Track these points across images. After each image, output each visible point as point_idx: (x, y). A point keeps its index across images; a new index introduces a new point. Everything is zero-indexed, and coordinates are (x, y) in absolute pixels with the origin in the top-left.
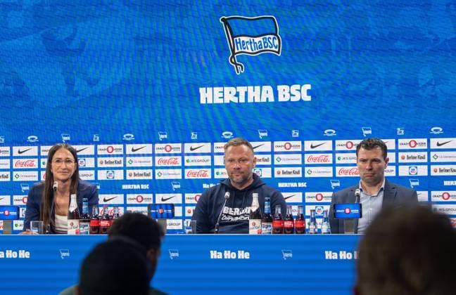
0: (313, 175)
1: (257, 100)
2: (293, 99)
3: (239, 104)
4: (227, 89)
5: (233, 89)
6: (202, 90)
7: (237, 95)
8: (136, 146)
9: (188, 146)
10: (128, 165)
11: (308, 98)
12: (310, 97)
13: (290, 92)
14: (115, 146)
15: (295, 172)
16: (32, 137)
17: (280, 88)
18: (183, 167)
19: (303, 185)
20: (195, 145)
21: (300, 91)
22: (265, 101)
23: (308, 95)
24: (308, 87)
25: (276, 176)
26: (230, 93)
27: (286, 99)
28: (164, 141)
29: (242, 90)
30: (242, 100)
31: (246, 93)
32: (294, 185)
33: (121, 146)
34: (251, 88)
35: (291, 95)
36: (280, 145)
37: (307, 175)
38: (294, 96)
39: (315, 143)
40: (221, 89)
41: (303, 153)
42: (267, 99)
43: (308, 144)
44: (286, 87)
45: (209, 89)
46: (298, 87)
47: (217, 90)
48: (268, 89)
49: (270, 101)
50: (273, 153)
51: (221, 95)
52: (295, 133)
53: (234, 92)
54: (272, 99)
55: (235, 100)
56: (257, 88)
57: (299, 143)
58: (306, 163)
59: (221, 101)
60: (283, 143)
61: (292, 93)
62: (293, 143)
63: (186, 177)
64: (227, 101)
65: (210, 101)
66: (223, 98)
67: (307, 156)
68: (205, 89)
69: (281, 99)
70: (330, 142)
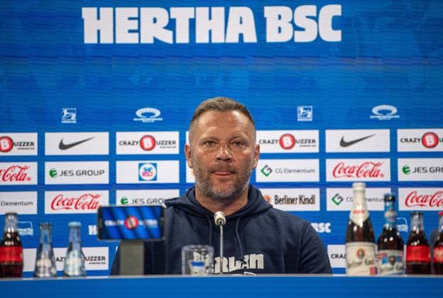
0: (344, 207)
1: (218, 38)
2: (300, 38)
3: (175, 46)
4: (148, 13)
5: (161, 14)
6: (88, 13)
7: (171, 25)
11: (334, 36)
12: (339, 33)
13: (292, 22)
15: (303, 200)
17: (270, 12)
18: (41, 188)
19: (323, 228)
20: (69, 137)
21: (316, 19)
22: (236, 40)
23: (335, 27)
24: (336, 10)
26: (155, 21)
27: (285, 37)
29: (182, 15)
30: (183, 38)
31: (192, 23)
34: (202, 12)
35: (296, 28)
37: (331, 207)
38: (303, 29)
39: (350, 135)
40: (133, 12)
42: (241, 36)
44: (285, 11)
45: (106, 12)
46: (311, 10)
47: (124, 13)
48: (243, 14)
49: (246, 40)
51: (134, 25)
52: (305, 113)
53: (164, 21)
54: (251, 37)
55: (167, 37)
56: (218, 12)
57: (314, 134)
58: (330, 178)
59: (133, 39)
61: (298, 23)
64: (147, 39)
65: (107, 39)
66: (138, 31)
68: (95, 10)
69: (272, 36)
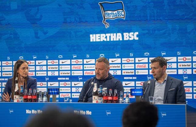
0: (139, 74)
1: (115, 40)
2: (131, 39)
3: (107, 42)
4: (102, 35)
7: (106, 37)
8: (63, 61)
9: (85, 61)
10: (60, 69)
11: (137, 39)
12: (138, 38)
13: (129, 36)
14: (55, 61)
15: (131, 72)
16: (21, 57)
17: (125, 34)
18: (83, 70)
19: (135, 78)
20: (88, 60)
21: (133, 35)
22: (118, 40)
23: (137, 37)
24: (137, 33)
25: (123, 74)
26: (103, 36)
27: (127, 39)
28: (75, 58)
29: (108, 35)
30: (108, 40)
31: (110, 36)
32: (131, 78)
33: (57, 61)
34: (112, 34)
35: (130, 37)
36: (125, 60)
37: (137, 74)
38: (131, 37)
39: (140, 59)
41: (135, 63)
42: (119, 39)
43: (137, 59)
44: (127, 34)
45: (94, 35)
46: (132, 33)
47: (98, 35)
48: (119, 35)
49: (120, 40)
50: (121, 64)
51: (99, 38)
52: (131, 55)
53: (105, 36)
55: (105, 40)
56: (115, 34)
57: (133, 59)
58: (136, 68)
59: (99, 40)
60: (126, 59)
61: (130, 36)
62: (130, 59)
63: (85, 75)
64: (102, 40)
65: (94, 41)
66: (100, 39)
67: (136, 65)
68: (92, 35)
69: (125, 39)
70: (147, 59)
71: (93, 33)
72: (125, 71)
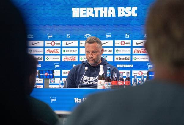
0: (137, 60)
1: (106, 16)
2: (127, 15)
3: (95, 18)
4: (88, 9)
5: (91, 9)
7: (94, 12)
9: (64, 43)
11: (135, 15)
12: (137, 14)
13: (125, 11)
15: (126, 59)
17: (119, 9)
18: (61, 55)
19: (131, 66)
20: (68, 42)
21: (131, 10)
22: (110, 16)
23: (135, 13)
24: (136, 8)
25: (116, 60)
26: (90, 11)
27: (123, 15)
28: (51, 39)
29: (97, 9)
30: (97, 16)
31: (99, 12)
32: (126, 66)
34: (102, 9)
35: (126, 13)
36: (118, 42)
37: (133, 60)
38: (127, 13)
40: (84, 9)
41: (132, 47)
42: (112, 15)
44: (123, 8)
45: (78, 9)
46: (130, 8)
47: (82, 9)
48: (112, 9)
49: (113, 16)
50: (114, 47)
51: (85, 12)
52: (127, 36)
53: (92, 11)
54: (114, 15)
55: (93, 15)
56: (106, 9)
57: (130, 41)
58: (133, 53)
59: (84, 16)
60: (120, 41)
62: (126, 41)
63: (63, 61)
64: (88, 16)
65: (78, 16)
66: (86, 14)
67: (134, 49)
69: (120, 15)
71: (76, 7)
72: (118, 57)
